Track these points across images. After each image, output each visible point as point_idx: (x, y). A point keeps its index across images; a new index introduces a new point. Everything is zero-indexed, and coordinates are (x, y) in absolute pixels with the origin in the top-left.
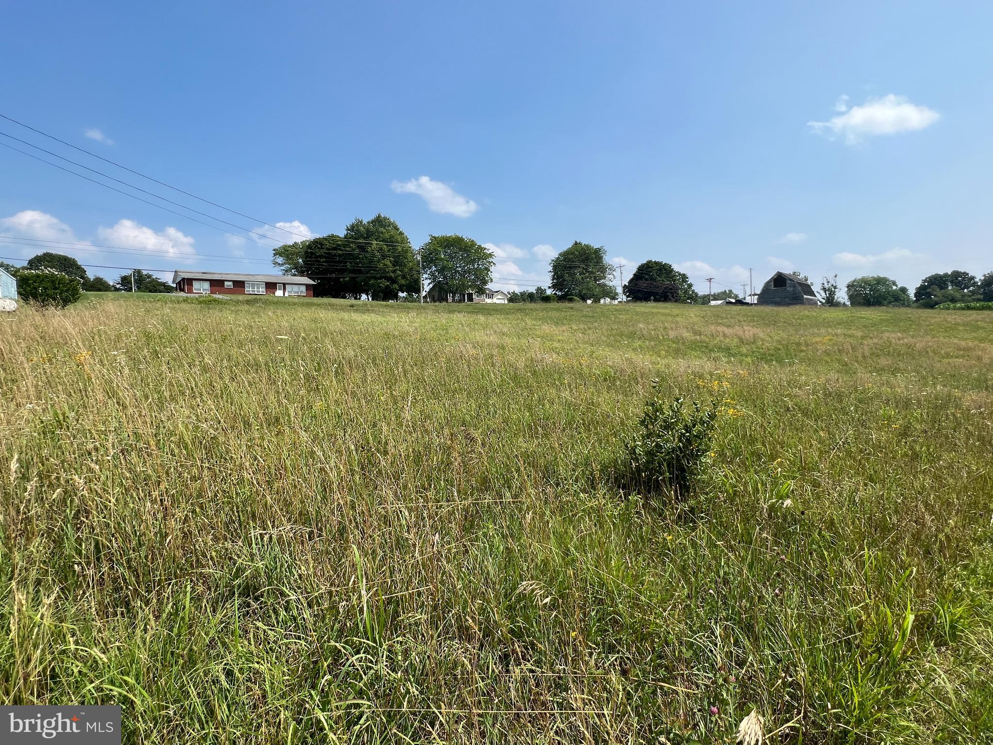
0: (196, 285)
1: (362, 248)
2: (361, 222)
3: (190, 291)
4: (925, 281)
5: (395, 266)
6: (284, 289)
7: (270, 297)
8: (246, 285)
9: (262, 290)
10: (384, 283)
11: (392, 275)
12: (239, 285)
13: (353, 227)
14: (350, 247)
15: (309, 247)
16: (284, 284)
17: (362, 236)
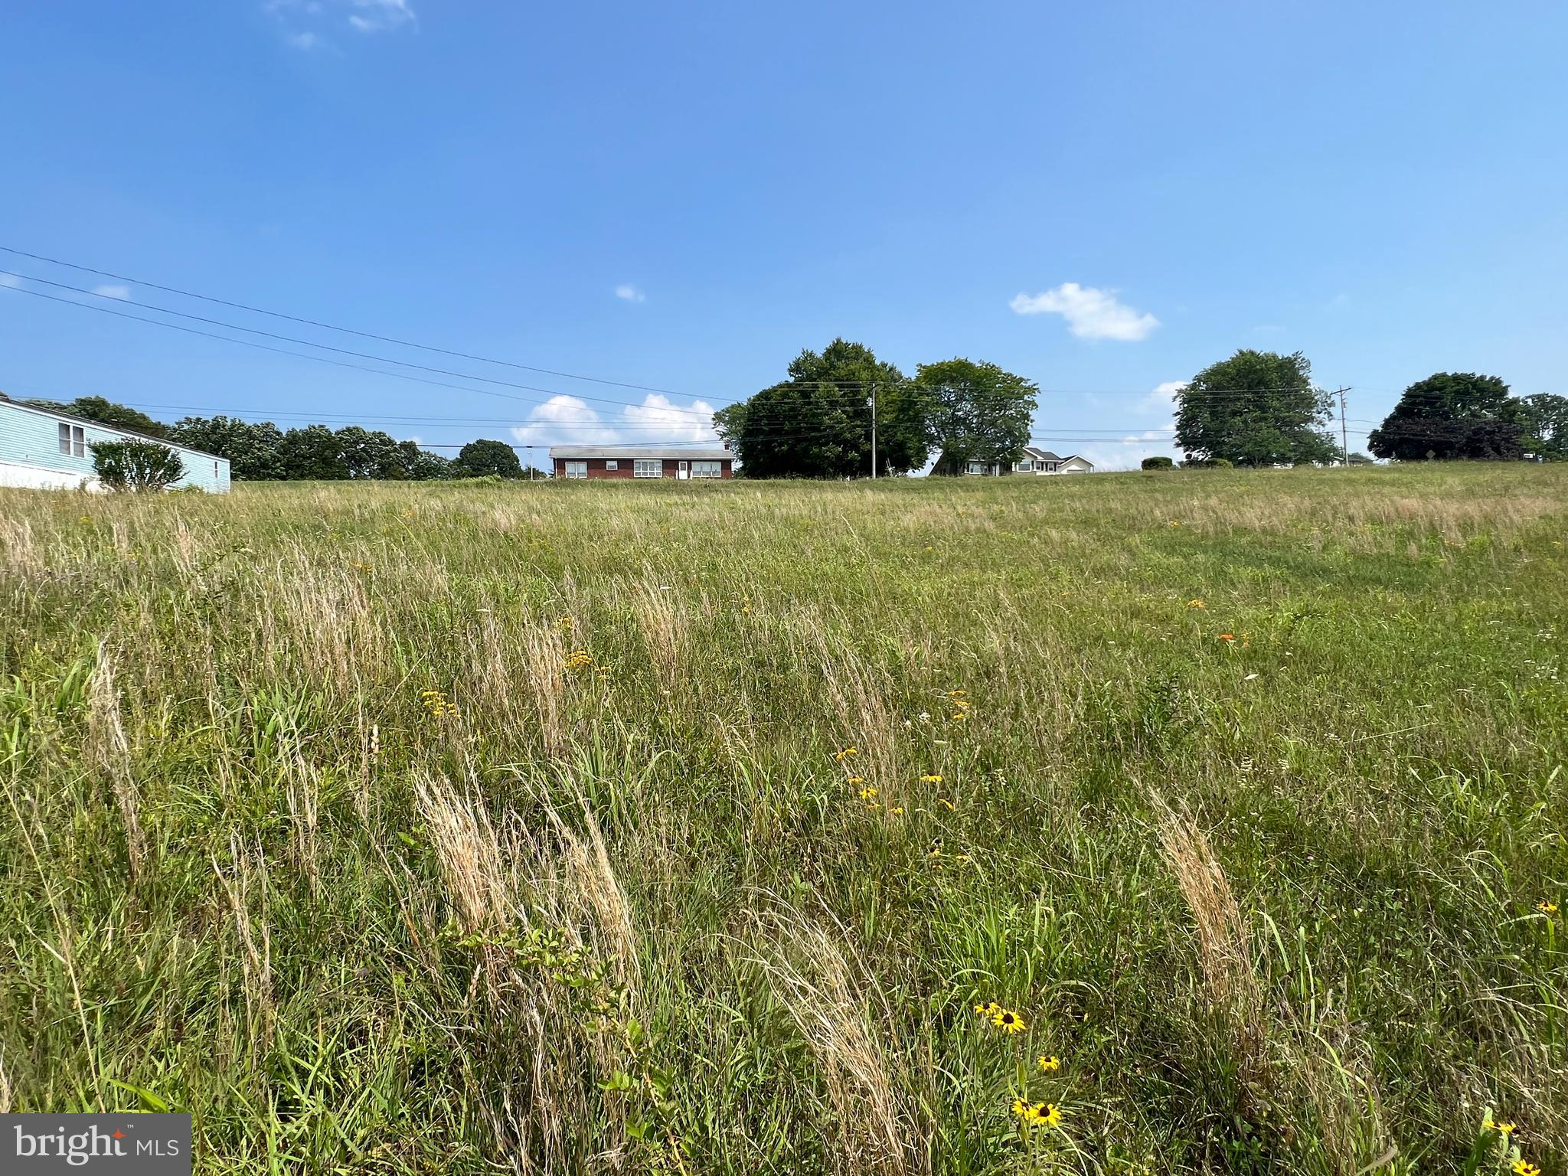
0: (569, 468)
6: (690, 469)
7: (669, 481)
8: (635, 465)
9: (658, 471)
11: (848, 436)
12: (626, 465)
16: (690, 462)
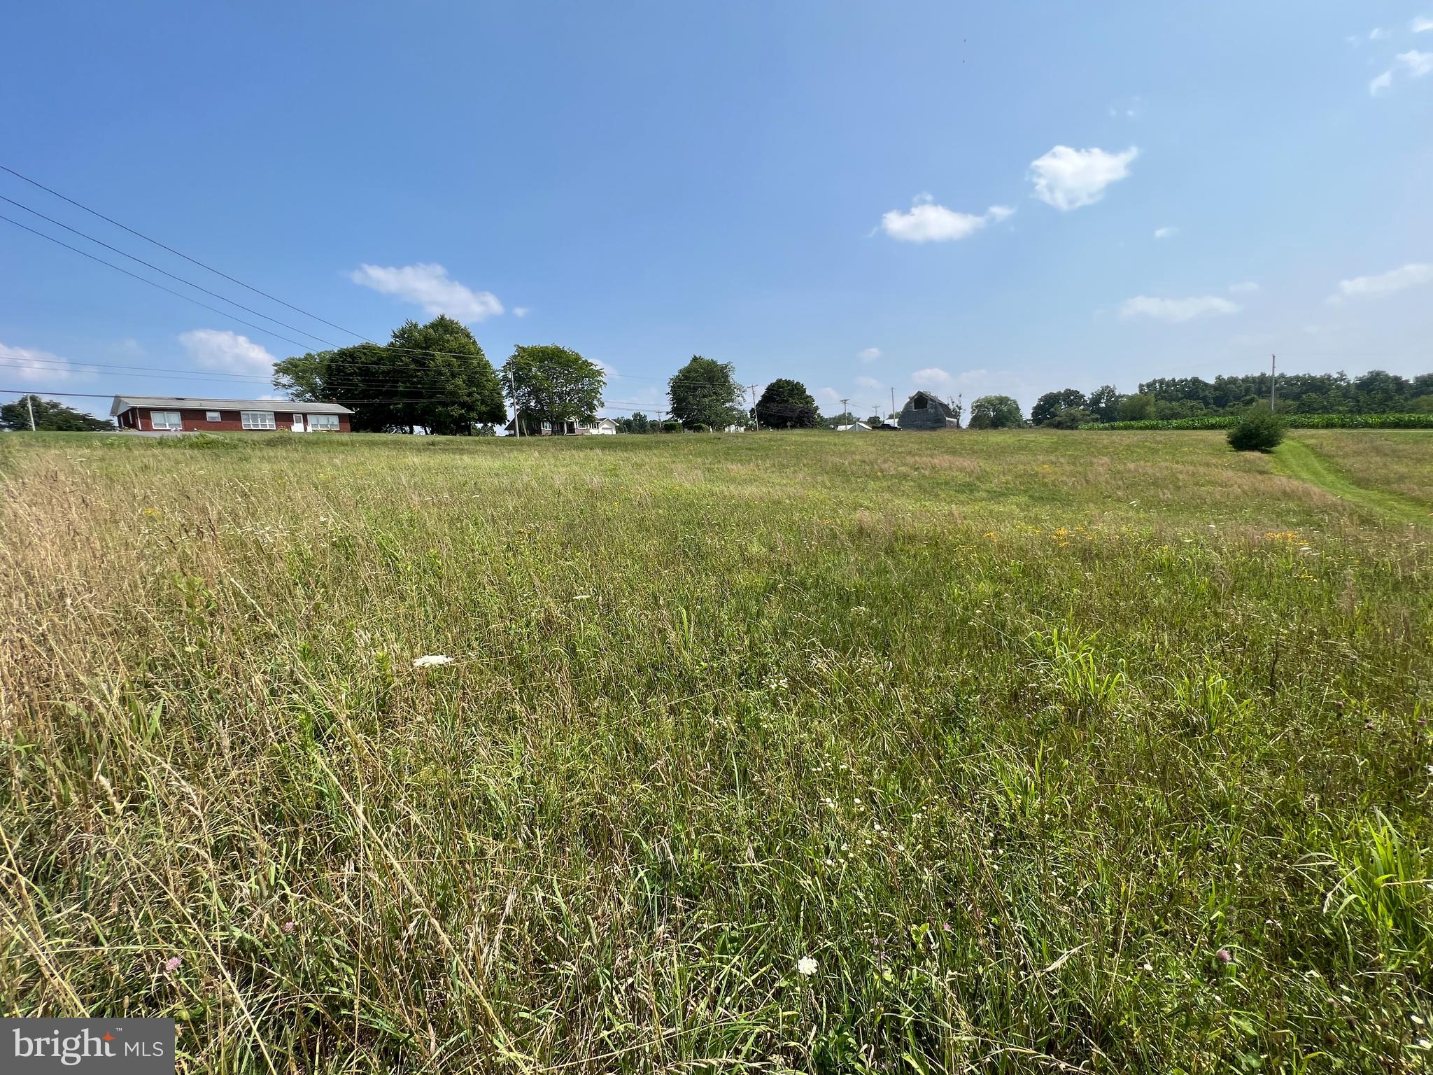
0: (156, 418)
1: (420, 363)
2: (415, 326)
3: (147, 427)
4: (1041, 400)
5: (470, 387)
6: (305, 421)
7: (284, 432)
8: (243, 417)
9: (270, 423)
10: (456, 411)
11: (467, 399)
12: (231, 417)
13: (403, 331)
14: (402, 361)
15: (332, 360)
16: (305, 415)
17: (417, 345)
